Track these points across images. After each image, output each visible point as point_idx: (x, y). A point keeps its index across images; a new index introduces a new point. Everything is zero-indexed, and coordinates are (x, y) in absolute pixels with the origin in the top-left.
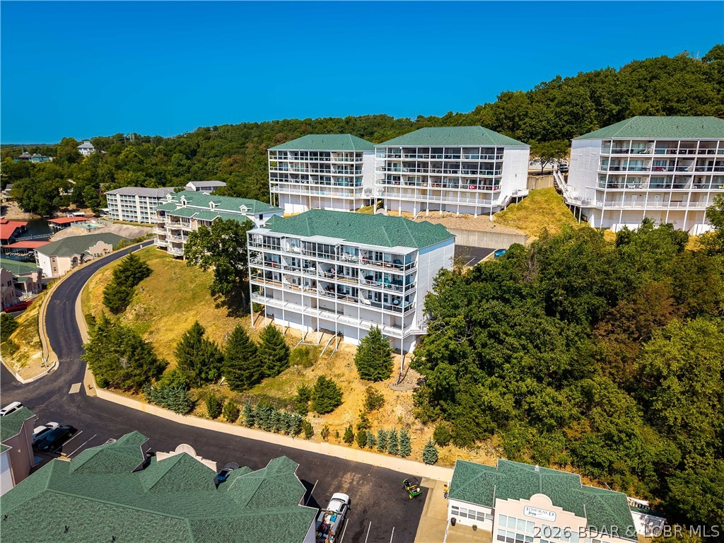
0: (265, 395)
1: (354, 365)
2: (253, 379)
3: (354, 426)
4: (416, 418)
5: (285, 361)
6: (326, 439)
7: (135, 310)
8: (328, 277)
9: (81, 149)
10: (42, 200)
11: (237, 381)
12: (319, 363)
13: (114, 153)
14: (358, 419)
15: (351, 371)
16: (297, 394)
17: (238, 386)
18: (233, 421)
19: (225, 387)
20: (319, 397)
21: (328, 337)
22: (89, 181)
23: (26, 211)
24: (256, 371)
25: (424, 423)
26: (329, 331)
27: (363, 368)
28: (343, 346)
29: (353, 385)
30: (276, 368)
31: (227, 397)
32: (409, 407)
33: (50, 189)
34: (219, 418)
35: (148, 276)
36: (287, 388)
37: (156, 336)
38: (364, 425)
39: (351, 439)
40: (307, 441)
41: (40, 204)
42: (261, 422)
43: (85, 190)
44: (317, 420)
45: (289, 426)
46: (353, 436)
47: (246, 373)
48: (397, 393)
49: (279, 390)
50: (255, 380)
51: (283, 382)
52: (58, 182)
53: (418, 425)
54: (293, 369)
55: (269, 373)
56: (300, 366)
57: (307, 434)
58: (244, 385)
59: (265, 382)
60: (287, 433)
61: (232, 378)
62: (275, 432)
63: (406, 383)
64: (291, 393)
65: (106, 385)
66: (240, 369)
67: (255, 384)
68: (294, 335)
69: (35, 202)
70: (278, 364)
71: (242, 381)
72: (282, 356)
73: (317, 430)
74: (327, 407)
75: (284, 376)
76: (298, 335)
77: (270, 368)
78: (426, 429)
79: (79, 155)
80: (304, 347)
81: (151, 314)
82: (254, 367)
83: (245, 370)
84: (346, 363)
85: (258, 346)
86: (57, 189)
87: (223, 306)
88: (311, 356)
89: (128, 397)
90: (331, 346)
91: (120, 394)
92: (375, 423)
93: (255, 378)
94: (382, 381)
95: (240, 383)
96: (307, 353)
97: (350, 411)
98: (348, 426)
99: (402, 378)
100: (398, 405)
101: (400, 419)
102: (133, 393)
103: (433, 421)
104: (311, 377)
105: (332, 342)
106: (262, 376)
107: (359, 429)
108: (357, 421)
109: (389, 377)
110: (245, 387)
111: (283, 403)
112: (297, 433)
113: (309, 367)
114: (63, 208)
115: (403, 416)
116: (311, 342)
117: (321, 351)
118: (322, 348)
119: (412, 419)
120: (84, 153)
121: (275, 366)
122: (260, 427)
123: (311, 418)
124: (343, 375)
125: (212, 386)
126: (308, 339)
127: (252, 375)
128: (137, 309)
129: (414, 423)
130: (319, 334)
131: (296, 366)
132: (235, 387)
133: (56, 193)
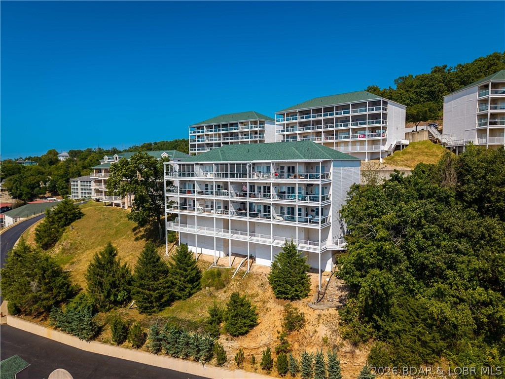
0: (175, 318)
1: (268, 285)
2: (163, 301)
3: (273, 350)
4: (344, 339)
5: (197, 283)
6: (240, 366)
7: (62, 245)
8: (240, 196)
9: (60, 156)
10: (26, 189)
11: (145, 303)
12: (231, 284)
13: (83, 159)
14: (275, 342)
15: (265, 291)
16: (209, 315)
17: (146, 308)
18: (138, 347)
19: (134, 310)
20: (232, 316)
21: (239, 261)
22: (62, 176)
23: (14, 198)
24: (166, 293)
25: (355, 344)
26: (240, 255)
27: (278, 285)
28: (256, 267)
29: (268, 305)
30: (187, 290)
31: (135, 321)
32: (334, 327)
33: (33, 182)
34: (124, 343)
35: (80, 218)
36: (198, 310)
37: (76, 266)
38: (284, 349)
39: (270, 365)
40: (219, 369)
41: (24, 193)
42: (168, 346)
43: (58, 183)
44: (230, 344)
45: (199, 351)
46: (272, 362)
47: (155, 294)
48: (317, 312)
49: (189, 312)
50: (165, 301)
51: (194, 304)
52: (39, 177)
53: (348, 347)
54: (205, 290)
55: (180, 295)
56: (211, 289)
57: (219, 360)
58: (154, 307)
59: (176, 304)
60: (197, 360)
61: (141, 300)
62: (183, 359)
63: (326, 301)
64: (202, 316)
65: (16, 311)
66: (149, 290)
67: (165, 306)
68: (206, 260)
69: (21, 191)
70: (190, 285)
71: (151, 302)
72: (193, 278)
73: (231, 355)
74: (241, 327)
75: (195, 299)
76: (211, 260)
77: (181, 290)
78: (357, 351)
79: (58, 161)
80: (216, 270)
81: (76, 248)
82: (165, 288)
83: (154, 290)
84: (259, 283)
85: (169, 266)
86: (38, 182)
87: (141, 239)
88: (223, 278)
89: (36, 323)
90: (243, 268)
91: (29, 321)
92: (296, 346)
93: (165, 299)
94: (299, 299)
95: (148, 305)
96: (219, 274)
97: (267, 333)
98: (265, 349)
99: (321, 296)
100: (321, 325)
101: (325, 340)
102: (42, 320)
103: (365, 341)
104: (223, 298)
105: (244, 264)
106: (173, 299)
107: (278, 353)
108: (275, 344)
109: (306, 295)
110: (155, 309)
111: (193, 326)
112: (208, 359)
113: (221, 288)
114: (41, 196)
115: (329, 337)
116: (223, 265)
117: (233, 273)
118: (234, 271)
119: (339, 340)
120: (61, 159)
121: (186, 287)
122: (167, 353)
123: (224, 341)
124: (257, 295)
125: (121, 310)
126: (220, 263)
127: (161, 296)
128: (64, 244)
129: (342, 345)
130: (231, 258)
131: (207, 288)
132: (144, 310)
133: (37, 185)
